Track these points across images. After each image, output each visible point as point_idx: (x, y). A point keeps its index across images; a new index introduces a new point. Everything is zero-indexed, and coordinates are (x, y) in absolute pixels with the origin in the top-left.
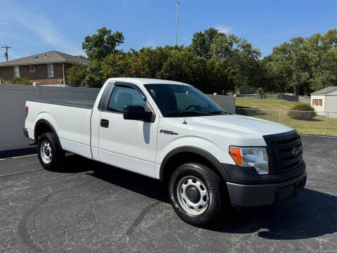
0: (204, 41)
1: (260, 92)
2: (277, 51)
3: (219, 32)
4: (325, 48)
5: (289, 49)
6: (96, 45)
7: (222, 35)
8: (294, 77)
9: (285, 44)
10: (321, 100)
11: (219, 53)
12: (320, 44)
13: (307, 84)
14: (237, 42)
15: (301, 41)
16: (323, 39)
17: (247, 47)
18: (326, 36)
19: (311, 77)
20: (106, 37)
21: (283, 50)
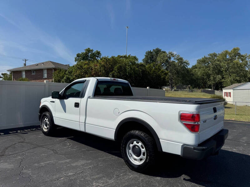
0: (153, 56)
1: (189, 88)
2: (200, 62)
3: (162, 50)
4: (231, 60)
5: (207, 60)
6: (83, 59)
7: (164, 52)
8: (212, 78)
9: (205, 57)
10: (230, 93)
11: (162, 63)
12: (228, 57)
13: (221, 83)
14: (173, 56)
15: (215, 55)
16: (230, 54)
17: (180, 60)
18: (231, 52)
19: (223, 78)
20: (90, 54)
21: (204, 61)
